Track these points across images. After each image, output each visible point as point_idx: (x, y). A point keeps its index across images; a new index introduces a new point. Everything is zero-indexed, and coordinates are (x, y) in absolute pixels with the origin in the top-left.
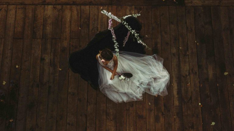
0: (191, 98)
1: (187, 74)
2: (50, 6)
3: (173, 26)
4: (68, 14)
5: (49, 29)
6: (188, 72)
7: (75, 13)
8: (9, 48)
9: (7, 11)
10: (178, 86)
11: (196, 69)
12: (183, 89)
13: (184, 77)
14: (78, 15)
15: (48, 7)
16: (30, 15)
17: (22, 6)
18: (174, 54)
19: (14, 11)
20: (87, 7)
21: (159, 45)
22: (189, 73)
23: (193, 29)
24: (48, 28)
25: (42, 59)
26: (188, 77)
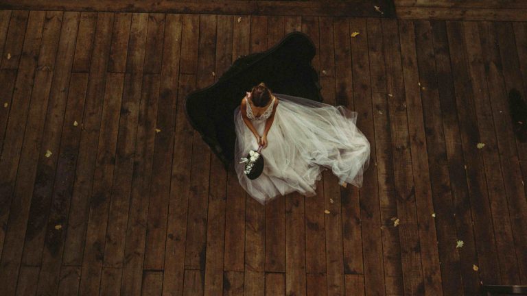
0: (413, 191)
1: (405, 145)
2: (142, 15)
3: (374, 55)
4: (176, 30)
5: (139, 55)
6: (405, 141)
7: (190, 26)
8: (63, 88)
9: (62, 22)
10: (386, 167)
11: (421, 135)
12: (397, 173)
13: (398, 149)
14: (194, 31)
15: (138, 15)
16: (105, 30)
17: (90, 14)
18: (378, 107)
19: (75, 22)
20: (213, 17)
21: (348, 90)
22: (409, 143)
23: (414, 61)
24: (137, 53)
25: (124, 111)
26: (407, 150)
